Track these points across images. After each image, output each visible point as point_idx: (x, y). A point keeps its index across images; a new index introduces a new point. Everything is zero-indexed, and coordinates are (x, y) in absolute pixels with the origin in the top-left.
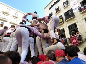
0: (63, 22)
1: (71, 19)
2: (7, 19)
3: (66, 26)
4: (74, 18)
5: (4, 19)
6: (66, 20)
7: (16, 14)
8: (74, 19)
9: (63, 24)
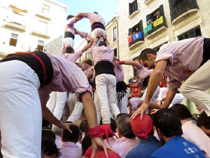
0: (164, 24)
1: (188, 15)
2: (24, 25)
3: (172, 37)
4: (197, 12)
6: (172, 20)
7: (43, 9)
8: (194, 17)
9: (164, 30)
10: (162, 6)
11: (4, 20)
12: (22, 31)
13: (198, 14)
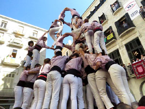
3: (121, 45)
7: (34, 33)
9: (115, 41)
11: (9, 42)
12: (20, 48)
13: (136, 30)
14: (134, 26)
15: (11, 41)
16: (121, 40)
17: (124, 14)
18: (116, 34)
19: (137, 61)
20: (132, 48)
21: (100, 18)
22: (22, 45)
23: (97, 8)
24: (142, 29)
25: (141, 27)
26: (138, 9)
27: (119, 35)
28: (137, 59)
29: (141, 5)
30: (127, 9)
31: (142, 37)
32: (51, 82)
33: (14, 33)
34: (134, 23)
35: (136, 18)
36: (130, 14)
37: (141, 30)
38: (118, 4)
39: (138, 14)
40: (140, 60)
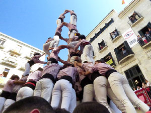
0: (114, 64)
1: (129, 58)
4: (133, 56)
5: (10, 63)
10: (110, 53)
11: (3, 59)
12: (14, 67)
13: (135, 57)
14: (133, 53)
15: (5, 59)
16: (120, 66)
17: (123, 42)
18: (116, 60)
19: (138, 90)
20: (132, 75)
21: (99, 44)
22: (16, 64)
23: (97, 35)
24: (141, 56)
25: (140, 55)
26: (136, 38)
27: (118, 62)
28: (138, 87)
29: (139, 34)
30: (126, 37)
31: (142, 64)
32: (40, 91)
33: (10, 51)
34: (133, 50)
35: (134, 46)
36: (128, 42)
37: (140, 58)
38: (117, 32)
39: (137, 42)
40: (141, 88)
